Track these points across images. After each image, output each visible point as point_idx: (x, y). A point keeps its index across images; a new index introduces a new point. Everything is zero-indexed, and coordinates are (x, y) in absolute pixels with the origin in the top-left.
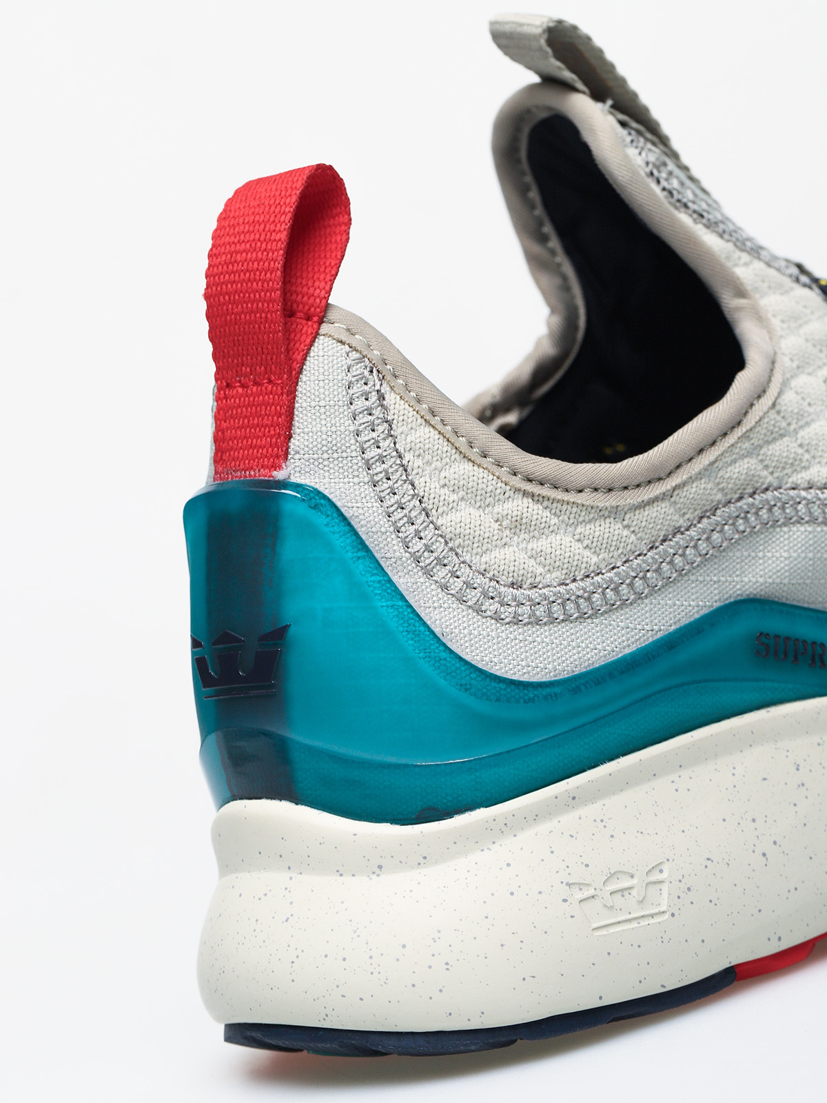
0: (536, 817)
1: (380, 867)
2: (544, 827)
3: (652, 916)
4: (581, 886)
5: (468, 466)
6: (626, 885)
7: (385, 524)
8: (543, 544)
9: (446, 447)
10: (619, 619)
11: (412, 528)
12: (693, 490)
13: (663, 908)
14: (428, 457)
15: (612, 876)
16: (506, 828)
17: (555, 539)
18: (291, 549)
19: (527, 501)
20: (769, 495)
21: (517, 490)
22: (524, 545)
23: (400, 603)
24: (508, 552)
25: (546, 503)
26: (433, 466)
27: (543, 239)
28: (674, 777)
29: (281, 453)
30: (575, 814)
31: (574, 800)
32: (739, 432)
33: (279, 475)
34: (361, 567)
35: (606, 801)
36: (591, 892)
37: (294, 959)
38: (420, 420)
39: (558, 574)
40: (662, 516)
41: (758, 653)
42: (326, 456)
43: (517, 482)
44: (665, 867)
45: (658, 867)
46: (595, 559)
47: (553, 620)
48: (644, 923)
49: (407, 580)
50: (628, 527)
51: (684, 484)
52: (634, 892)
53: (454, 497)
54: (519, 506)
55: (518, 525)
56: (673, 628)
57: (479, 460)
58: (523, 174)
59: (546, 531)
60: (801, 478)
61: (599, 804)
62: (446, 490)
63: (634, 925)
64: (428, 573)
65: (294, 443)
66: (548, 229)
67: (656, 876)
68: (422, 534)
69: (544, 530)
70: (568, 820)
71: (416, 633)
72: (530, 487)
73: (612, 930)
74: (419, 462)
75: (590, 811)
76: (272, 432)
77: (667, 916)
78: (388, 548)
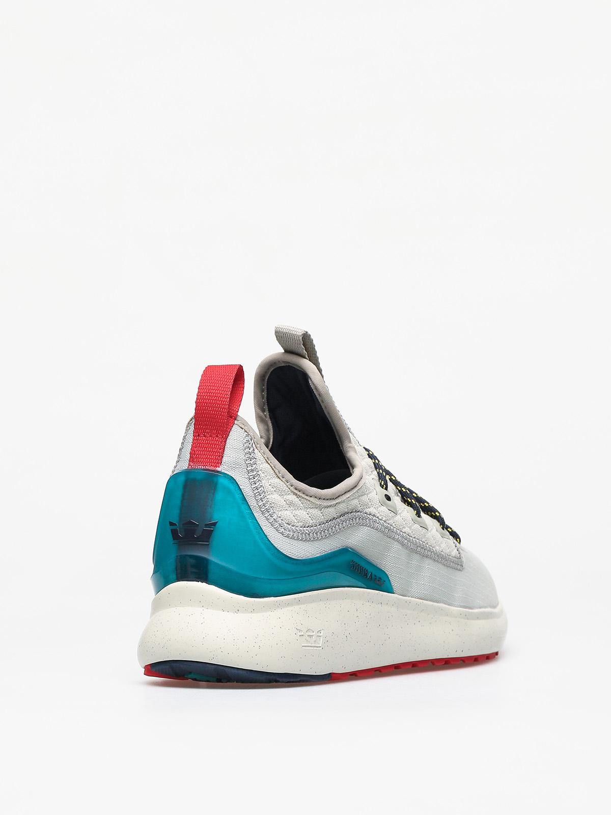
0: (288, 604)
1: (238, 610)
2: (290, 608)
3: (317, 647)
4: (300, 631)
5: (278, 480)
6: (312, 634)
7: (251, 494)
8: (297, 512)
9: (272, 472)
10: (316, 544)
11: (260, 497)
12: (341, 506)
13: (320, 645)
14: (266, 474)
15: (308, 630)
16: (279, 606)
17: (301, 512)
18: (219, 496)
19: (295, 496)
20: (359, 513)
21: (292, 492)
22: (292, 511)
23: (255, 521)
24: (288, 513)
25: (300, 499)
26: (267, 477)
27: (263, 411)
29: (219, 461)
31: (299, 602)
32: (356, 489)
33: (218, 469)
34: (243, 507)
36: (303, 634)
37: (205, 637)
38: (265, 461)
39: (301, 524)
40: (332, 513)
41: (351, 567)
42: (234, 466)
43: (292, 488)
44: (322, 632)
45: (320, 631)
46: (311, 522)
47: (298, 539)
48: (315, 648)
49: (257, 514)
50: (322, 513)
51: (339, 503)
52: (314, 637)
53: (273, 490)
54: (292, 498)
55: (291, 504)
56: (330, 551)
57: (282, 479)
58: (264, 385)
59: (299, 508)
60: (368, 510)
61: (305, 605)
62: (270, 487)
63: (313, 648)
64: (263, 513)
65: (224, 459)
66: (266, 407)
67: (319, 634)
68: (263, 500)
69: (298, 508)
70: (297, 608)
71: (259, 533)
72: (296, 491)
73: (307, 648)
74: (263, 475)
75: (303, 607)
76: (216, 454)
77: (321, 648)
78: (252, 502)
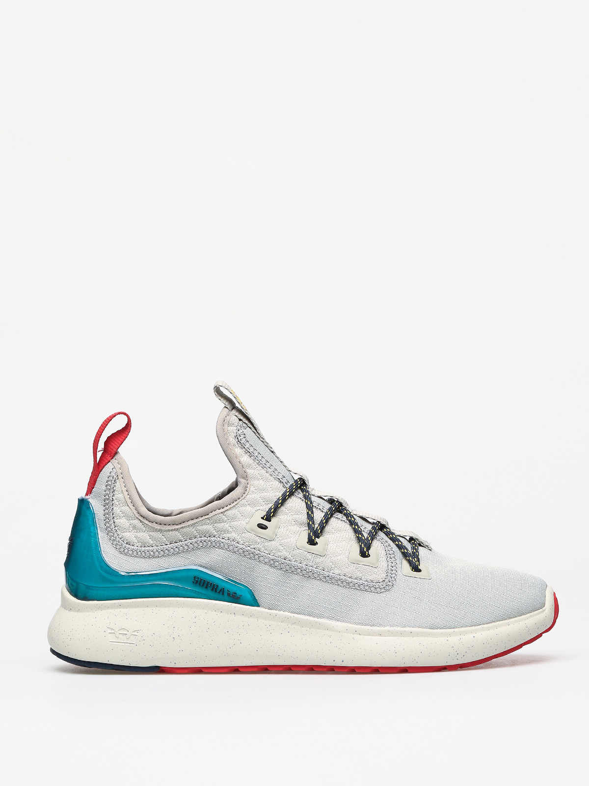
2: (110, 611)
3: (130, 643)
4: (111, 629)
6: (125, 633)
7: (102, 518)
8: (139, 534)
9: (125, 501)
11: (107, 521)
13: (134, 642)
14: (120, 503)
15: (122, 629)
17: (142, 534)
22: (134, 533)
24: (129, 534)
26: (120, 505)
28: (154, 609)
30: (120, 610)
35: (130, 609)
39: (140, 543)
41: (193, 582)
42: (97, 495)
44: (139, 632)
45: (137, 631)
48: (126, 644)
50: (164, 536)
52: (127, 635)
53: (122, 515)
55: (134, 528)
59: (140, 531)
60: (226, 536)
63: (123, 644)
64: (107, 534)
65: (94, 490)
67: (135, 633)
68: (109, 523)
70: (117, 611)
73: (115, 643)
74: (117, 503)
75: (124, 610)
